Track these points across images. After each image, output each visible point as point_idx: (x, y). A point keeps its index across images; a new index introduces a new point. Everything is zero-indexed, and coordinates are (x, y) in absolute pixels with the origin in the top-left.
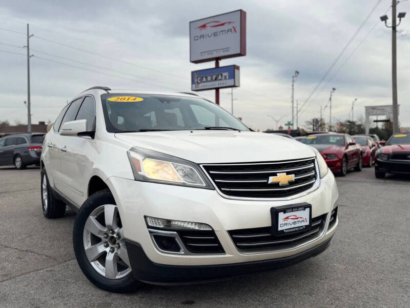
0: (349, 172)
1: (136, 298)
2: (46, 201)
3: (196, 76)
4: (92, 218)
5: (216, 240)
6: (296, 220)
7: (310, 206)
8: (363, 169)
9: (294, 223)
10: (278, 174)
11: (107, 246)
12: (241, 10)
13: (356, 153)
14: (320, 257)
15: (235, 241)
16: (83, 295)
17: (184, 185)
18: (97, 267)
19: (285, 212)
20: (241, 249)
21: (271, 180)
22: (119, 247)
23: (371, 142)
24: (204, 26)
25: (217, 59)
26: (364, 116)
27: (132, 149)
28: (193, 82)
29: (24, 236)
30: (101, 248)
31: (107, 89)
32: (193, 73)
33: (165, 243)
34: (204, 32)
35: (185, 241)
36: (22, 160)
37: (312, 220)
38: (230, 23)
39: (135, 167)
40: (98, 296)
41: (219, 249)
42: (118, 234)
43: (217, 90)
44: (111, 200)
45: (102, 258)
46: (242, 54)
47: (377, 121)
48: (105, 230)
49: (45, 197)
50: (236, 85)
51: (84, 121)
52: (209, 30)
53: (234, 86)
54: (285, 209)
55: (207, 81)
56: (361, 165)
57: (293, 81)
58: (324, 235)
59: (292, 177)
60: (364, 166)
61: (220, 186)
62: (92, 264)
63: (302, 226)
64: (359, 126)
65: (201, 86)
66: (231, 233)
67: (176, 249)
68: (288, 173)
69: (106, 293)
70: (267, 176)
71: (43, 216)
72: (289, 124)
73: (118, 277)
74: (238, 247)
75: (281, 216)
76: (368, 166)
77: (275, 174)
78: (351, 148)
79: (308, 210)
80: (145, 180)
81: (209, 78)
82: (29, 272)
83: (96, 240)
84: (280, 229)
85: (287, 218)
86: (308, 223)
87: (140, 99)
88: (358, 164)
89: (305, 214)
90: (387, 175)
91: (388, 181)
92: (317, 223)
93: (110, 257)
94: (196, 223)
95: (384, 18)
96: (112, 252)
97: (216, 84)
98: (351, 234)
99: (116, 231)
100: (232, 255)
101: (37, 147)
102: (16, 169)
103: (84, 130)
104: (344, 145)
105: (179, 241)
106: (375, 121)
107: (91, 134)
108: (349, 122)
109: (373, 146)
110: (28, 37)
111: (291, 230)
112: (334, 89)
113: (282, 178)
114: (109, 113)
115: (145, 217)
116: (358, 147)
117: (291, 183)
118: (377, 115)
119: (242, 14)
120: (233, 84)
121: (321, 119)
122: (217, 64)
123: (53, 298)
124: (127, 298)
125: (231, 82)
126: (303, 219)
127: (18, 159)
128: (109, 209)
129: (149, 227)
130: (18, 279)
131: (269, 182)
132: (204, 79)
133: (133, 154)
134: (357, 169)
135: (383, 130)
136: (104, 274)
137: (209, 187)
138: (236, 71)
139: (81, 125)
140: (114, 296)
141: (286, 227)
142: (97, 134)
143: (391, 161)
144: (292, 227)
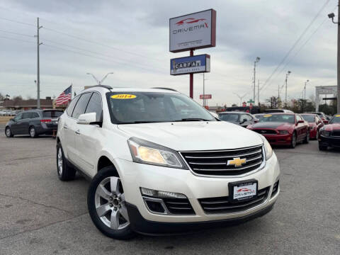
0: (298, 144)
1: (132, 243)
2: (61, 168)
3: (174, 63)
4: (101, 186)
5: (189, 205)
6: (247, 192)
7: (257, 182)
8: (310, 142)
9: (245, 194)
10: (234, 159)
11: (112, 206)
12: (212, 10)
13: (304, 129)
14: (266, 216)
15: (203, 206)
16: (95, 241)
17: (167, 166)
18: (105, 221)
19: (238, 186)
20: (207, 211)
21: (229, 162)
22: (121, 207)
23: (318, 119)
24: (181, 22)
25: (192, 50)
26: (315, 95)
27: (131, 139)
28: (172, 68)
29: (46, 195)
30: (108, 208)
31: (109, 88)
32: (172, 60)
33: (154, 206)
34: (181, 27)
35: (168, 205)
36: (35, 131)
37: (258, 191)
38: (202, 20)
39: (133, 152)
40: (106, 241)
41: (192, 212)
42: (120, 198)
43: (191, 74)
44: (115, 174)
45: (108, 214)
46: (212, 45)
47: (325, 99)
48: (111, 194)
49: (59, 165)
50: (207, 70)
51: (94, 114)
52: (185, 26)
53: (205, 72)
54: (238, 184)
55: (184, 67)
56: (308, 138)
57: (255, 66)
58: (268, 201)
59: (244, 161)
60: (311, 139)
61: (192, 167)
62: (101, 218)
63: (251, 196)
64: (310, 103)
65: (178, 71)
66: (200, 200)
67: (162, 211)
68: (241, 158)
69: (111, 239)
70: (226, 160)
71: (58, 179)
72: (251, 101)
73: (119, 228)
74: (204, 210)
75: (236, 189)
76: (315, 139)
77: (232, 159)
78: (300, 125)
79: (255, 184)
80: (140, 162)
81: (185, 65)
82: (55, 223)
83: (104, 201)
84: (235, 198)
85: (240, 190)
86: (255, 194)
87: (134, 97)
88: (306, 137)
89: (253, 188)
90: (328, 148)
91: (329, 153)
92: (262, 193)
93: (114, 214)
94: (175, 193)
95: (331, 16)
96: (116, 210)
97: (191, 70)
98: (292, 198)
99: (119, 195)
100: (200, 216)
101: (47, 121)
102: (30, 137)
103: (95, 121)
104: (294, 123)
105: (163, 205)
106: (324, 99)
107: (100, 123)
108: (301, 100)
109: (319, 122)
110: (38, 29)
111: (243, 199)
112: (289, 72)
113: (237, 161)
114: (112, 107)
115: (140, 188)
116: (306, 124)
117: (244, 165)
118: (326, 94)
119: (213, 13)
120: (204, 70)
121: (278, 98)
122: (192, 53)
123: (75, 242)
124: (126, 243)
125: (202, 68)
126: (251, 190)
127: (33, 130)
128: (114, 180)
129: (143, 195)
130: (48, 228)
131: (228, 164)
132: (181, 65)
133: (132, 143)
134: (305, 142)
135: (331, 106)
136: (109, 226)
137: (185, 168)
138: (207, 59)
139: (92, 116)
140: (117, 241)
141: (239, 197)
142: (104, 123)
143: (332, 137)
144: (244, 196)
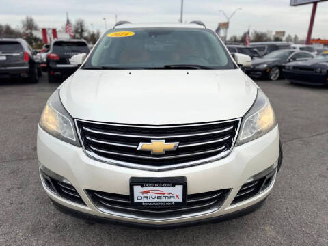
5: (77, 193)
6: (162, 195)
10: (152, 141)
19: (143, 186)
21: (141, 146)
43: (315, 4)
54: (142, 183)
63: (171, 202)
68: (167, 141)
70: (137, 141)
75: (138, 189)
77: (148, 141)
84: (137, 201)
85: (147, 192)
87: (132, 34)
111: (154, 204)
117: (168, 153)
126: (172, 194)
131: (138, 149)
137: (77, 143)
144: (156, 200)
